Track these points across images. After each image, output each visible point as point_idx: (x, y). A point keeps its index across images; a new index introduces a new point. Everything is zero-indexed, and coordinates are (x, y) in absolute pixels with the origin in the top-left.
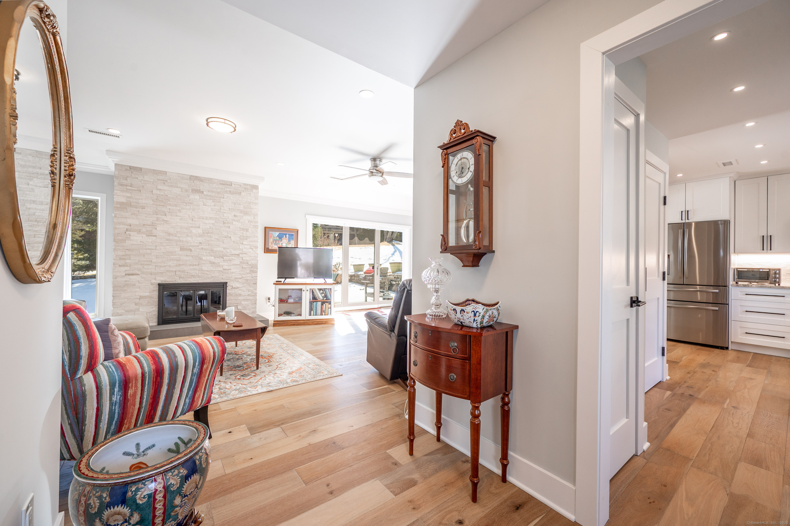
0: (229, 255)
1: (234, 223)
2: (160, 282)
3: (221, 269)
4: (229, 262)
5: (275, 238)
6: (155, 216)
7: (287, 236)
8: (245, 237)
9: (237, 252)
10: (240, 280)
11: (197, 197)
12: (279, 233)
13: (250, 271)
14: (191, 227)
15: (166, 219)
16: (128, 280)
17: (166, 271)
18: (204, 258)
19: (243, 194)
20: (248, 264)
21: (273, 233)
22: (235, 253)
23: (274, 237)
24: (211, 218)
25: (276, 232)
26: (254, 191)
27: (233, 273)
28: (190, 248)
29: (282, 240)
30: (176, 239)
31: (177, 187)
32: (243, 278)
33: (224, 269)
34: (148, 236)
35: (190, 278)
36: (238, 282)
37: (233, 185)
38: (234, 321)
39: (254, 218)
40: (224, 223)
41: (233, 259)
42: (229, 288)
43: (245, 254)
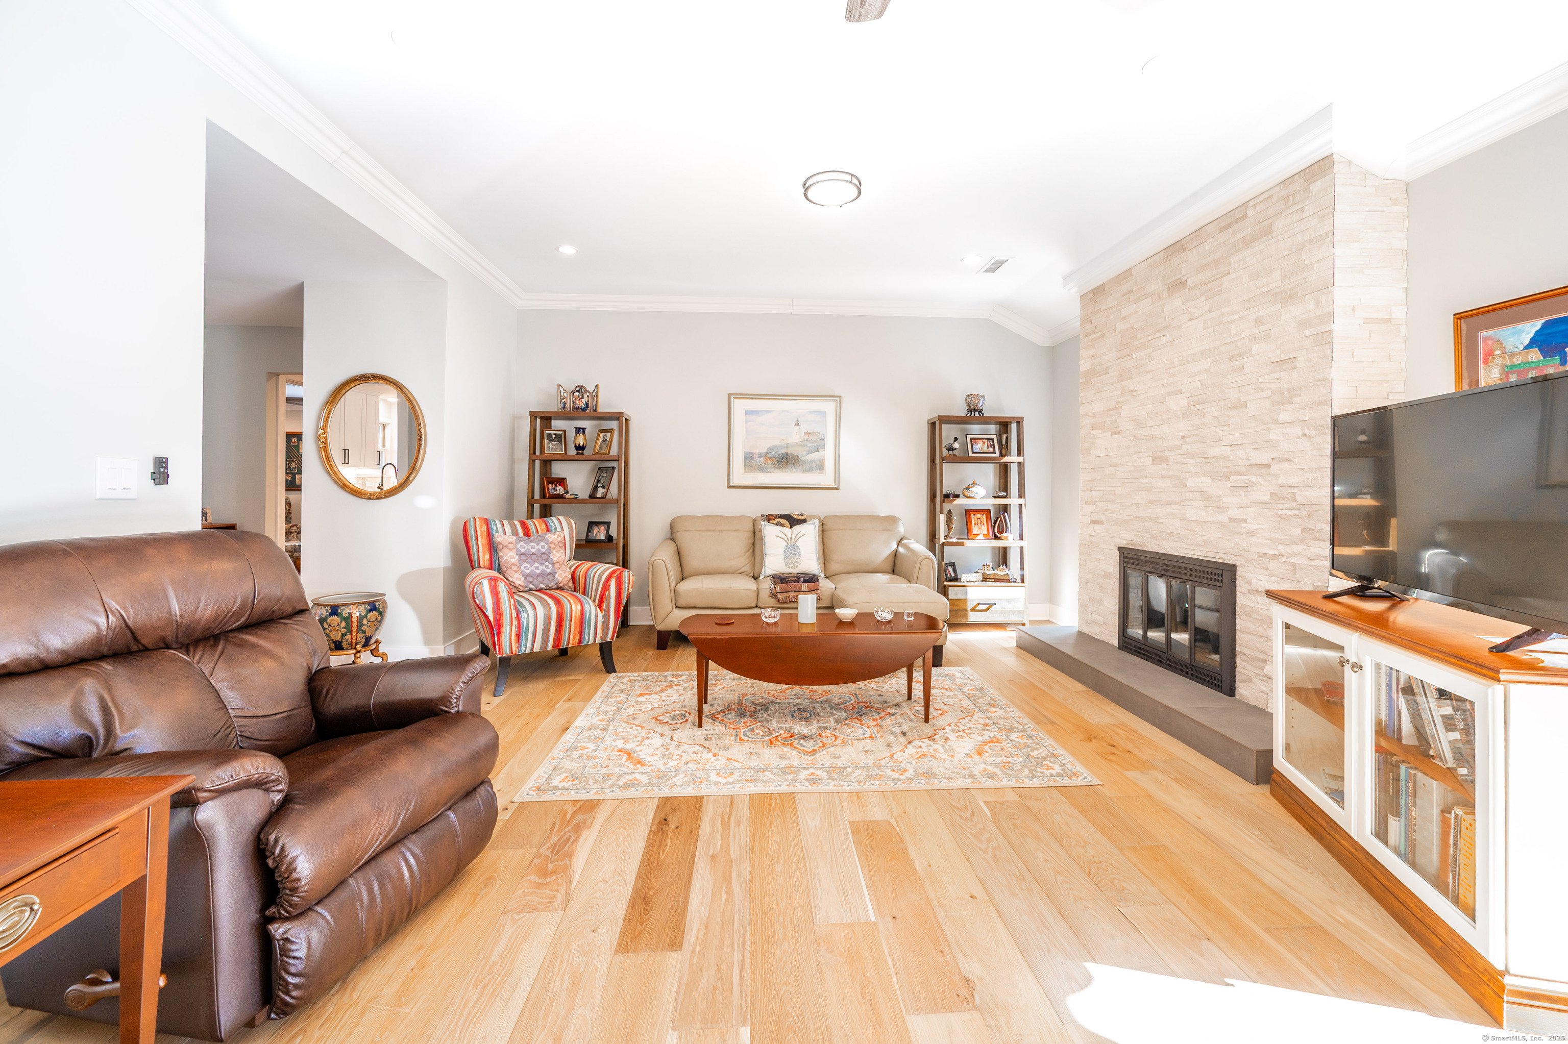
0: (1244, 469)
1: (1255, 348)
2: (1123, 544)
3: (1224, 518)
4: (1242, 493)
5: (1517, 360)
6: (1120, 385)
8: (1287, 395)
9: (1264, 457)
10: (1273, 565)
11: (1176, 302)
12: (1540, 323)
13: (1305, 530)
14: (1169, 394)
15: (1131, 388)
16: (1092, 533)
17: (1132, 518)
18: (1190, 483)
19: (1280, 224)
20: (1295, 500)
22: (1258, 462)
23: (1512, 355)
24: (1203, 353)
25: (1520, 326)
26: (1322, 183)
27: (1252, 533)
28: (1167, 454)
29: (1563, 361)
30: (1146, 434)
31: (1146, 297)
32: (1281, 559)
33: (1232, 520)
34: (1112, 434)
35: (1166, 540)
36: (1267, 572)
37: (1250, 213)
39: (1318, 304)
40: (1232, 359)
41: (1253, 484)
42: (1242, 587)
43: (1288, 460)
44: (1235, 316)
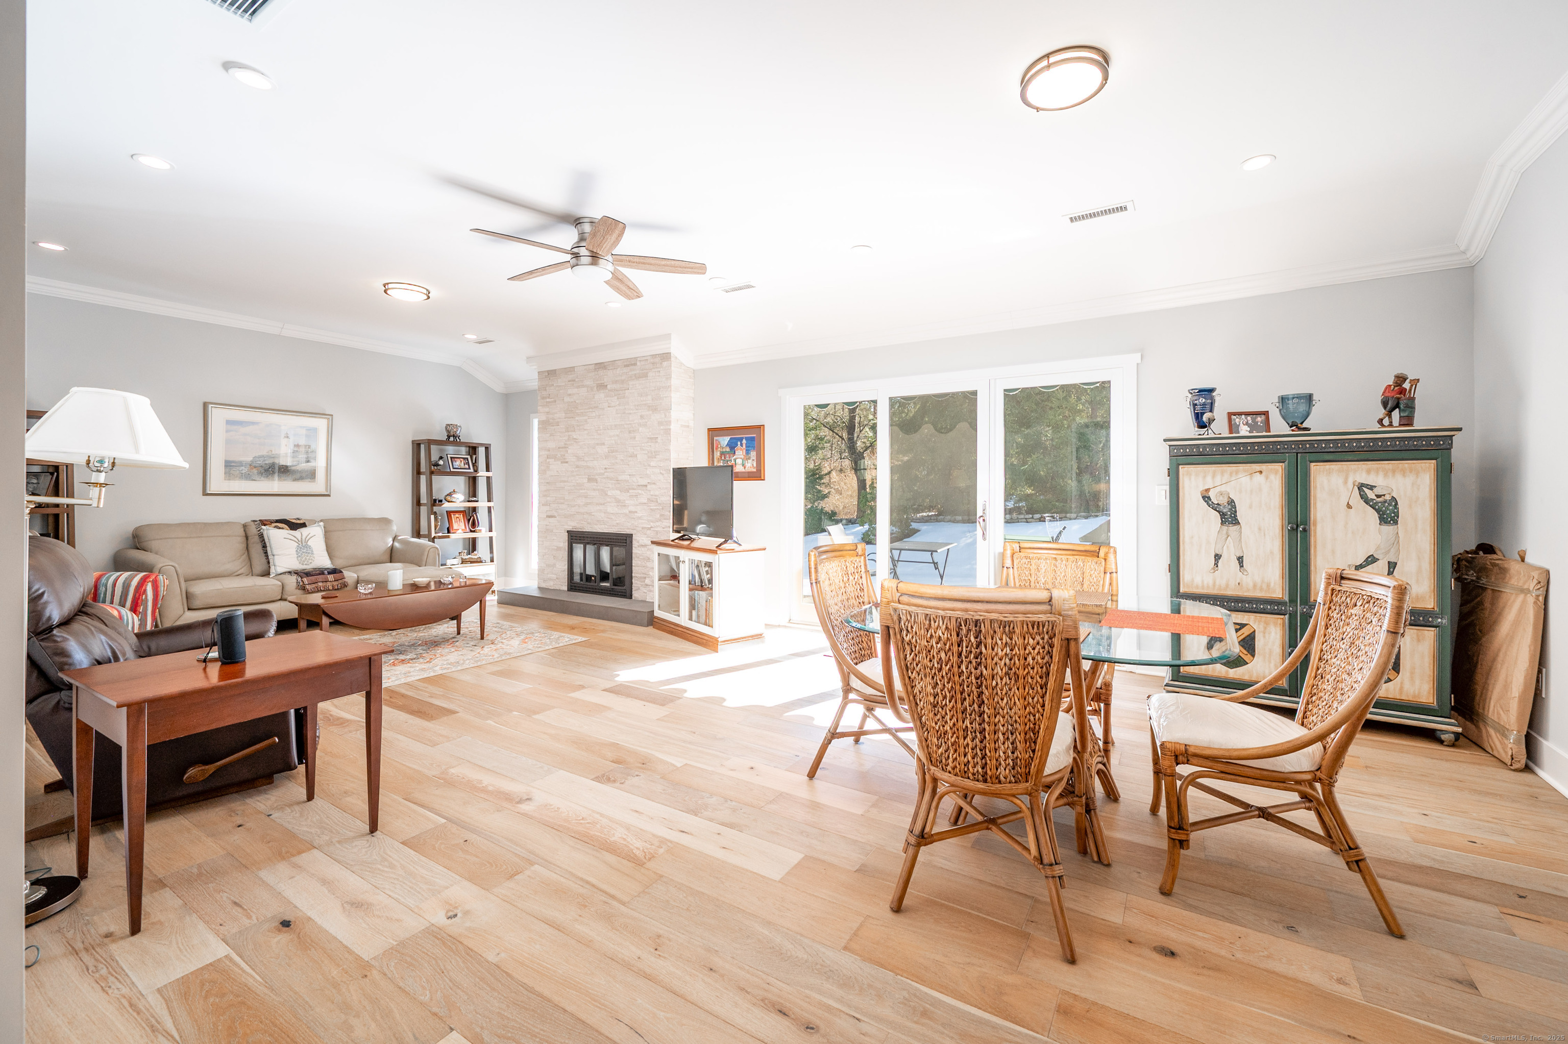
0: (635, 487)
1: (640, 429)
2: (570, 528)
3: (626, 511)
4: (635, 499)
5: (724, 450)
6: (567, 434)
7: (744, 441)
8: (653, 454)
9: (644, 482)
10: (648, 532)
11: (601, 395)
12: (729, 437)
13: (661, 515)
14: (598, 444)
15: (575, 437)
16: (549, 522)
17: (574, 513)
18: (609, 493)
19: (651, 374)
20: (658, 502)
21: (720, 439)
22: (642, 484)
23: (724, 448)
24: (616, 426)
25: (724, 438)
26: (665, 364)
27: (639, 518)
28: (597, 477)
29: (734, 453)
30: (584, 465)
31: (583, 386)
32: (652, 529)
33: (630, 512)
34: (562, 463)
35: (596, 525)
36: (646, 536)
37: (638, 363)
39: (665, 416)
40: (630, 432)
41: (640, 494)
42: (635, 544)
43: (654, 484)
44: (631, 412)
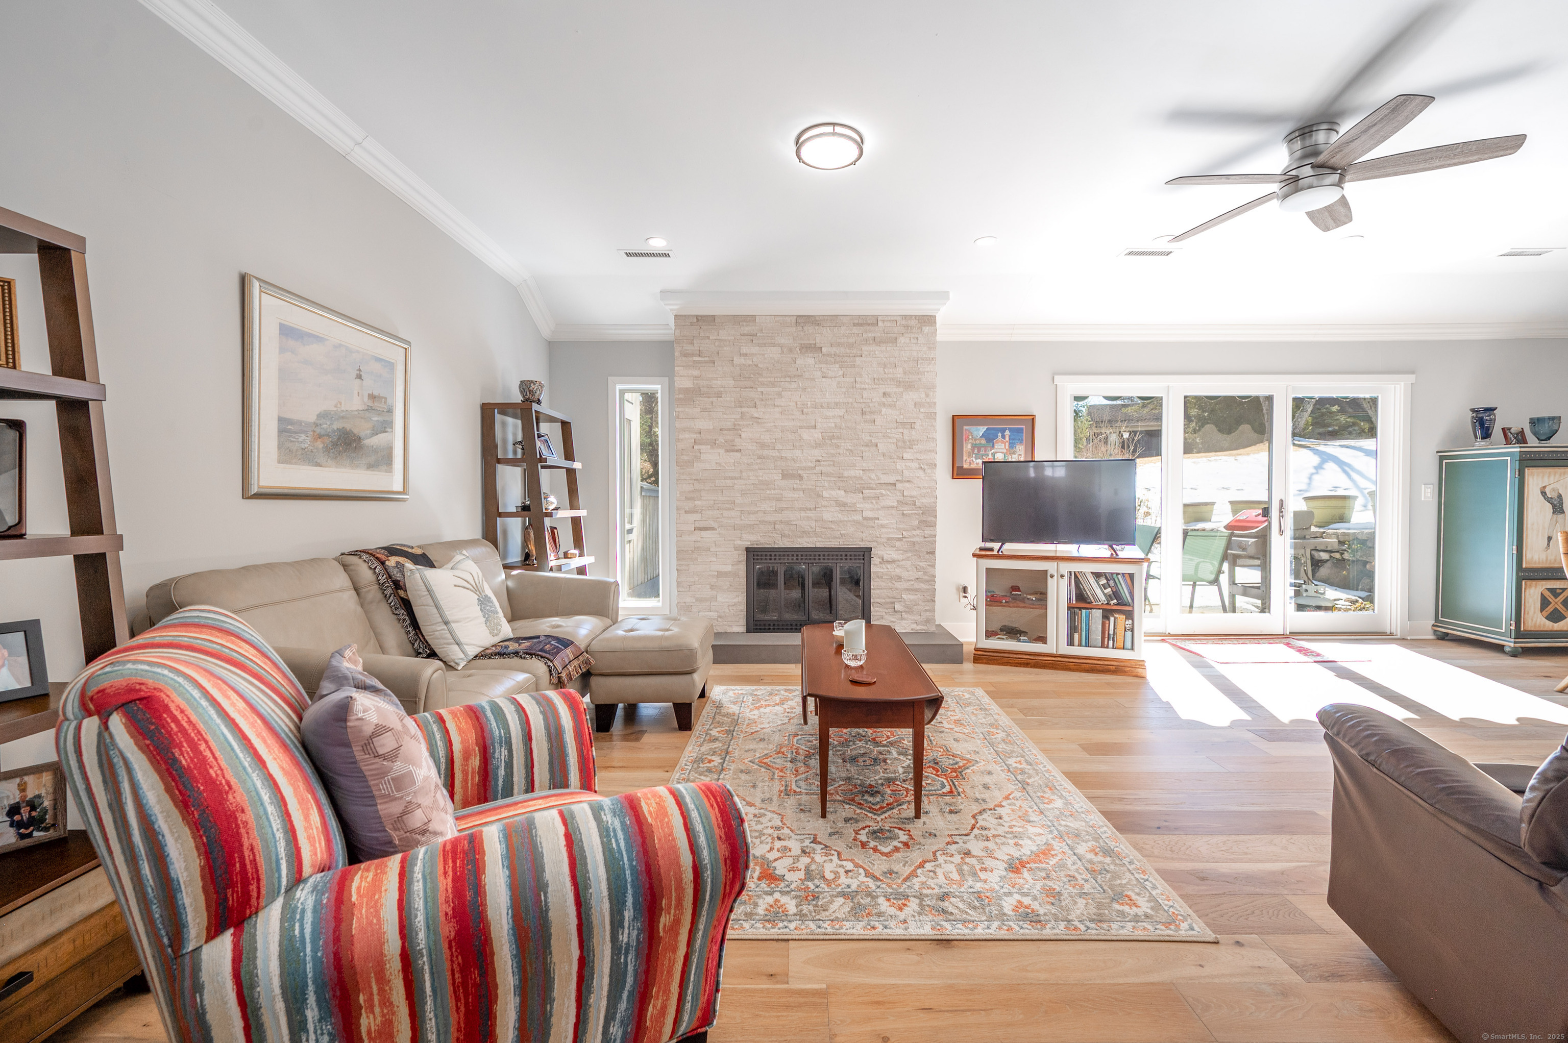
0: (874, 486)
1: (884, 410)
2: (748, 544)
3: (858, 517)
4: (874, 502)
5: (978, 442)
6: (739, 410)
7: (1007, 433)
8: (908, 443)
9: (892, 479)
10: (898, 544)
11: (809, 360)
12: (986, 428)
13: (920, 522)
14: (801, 427)
15: (756, 415)
16: (699, 539)
17: (758, 523)
18: (825, 494)
19: (902, 340)
20: (915, 505)
21: (973, 429)
22: (886, 482)
23: (976, 440)
24: (836, 404)
25: (979, 427)
26: (926, 329)
27: (882, 526)
28: (800, 472)
29: (993, 446)
30: (774, 455)
31: (774, 345)
32: (904, 540)
33: (864, 519)
34: (727, 451)
35: (800, 537)
36: (894, 549)
37: (880, 324)
38: (861, 663)
39: (927, 396)
40: (863, 413)
41: (882, 495)
42: (875, 561)
43: (909, 481)
44: (867, 386)
